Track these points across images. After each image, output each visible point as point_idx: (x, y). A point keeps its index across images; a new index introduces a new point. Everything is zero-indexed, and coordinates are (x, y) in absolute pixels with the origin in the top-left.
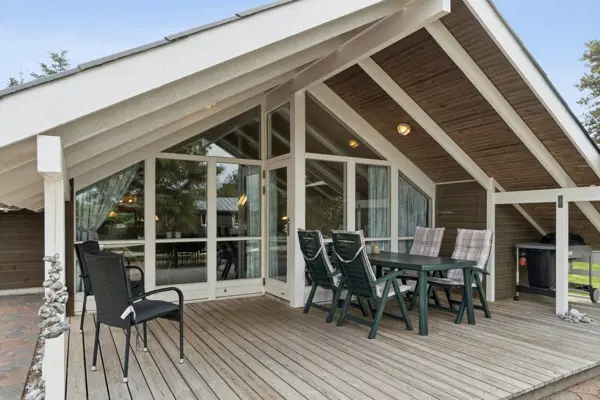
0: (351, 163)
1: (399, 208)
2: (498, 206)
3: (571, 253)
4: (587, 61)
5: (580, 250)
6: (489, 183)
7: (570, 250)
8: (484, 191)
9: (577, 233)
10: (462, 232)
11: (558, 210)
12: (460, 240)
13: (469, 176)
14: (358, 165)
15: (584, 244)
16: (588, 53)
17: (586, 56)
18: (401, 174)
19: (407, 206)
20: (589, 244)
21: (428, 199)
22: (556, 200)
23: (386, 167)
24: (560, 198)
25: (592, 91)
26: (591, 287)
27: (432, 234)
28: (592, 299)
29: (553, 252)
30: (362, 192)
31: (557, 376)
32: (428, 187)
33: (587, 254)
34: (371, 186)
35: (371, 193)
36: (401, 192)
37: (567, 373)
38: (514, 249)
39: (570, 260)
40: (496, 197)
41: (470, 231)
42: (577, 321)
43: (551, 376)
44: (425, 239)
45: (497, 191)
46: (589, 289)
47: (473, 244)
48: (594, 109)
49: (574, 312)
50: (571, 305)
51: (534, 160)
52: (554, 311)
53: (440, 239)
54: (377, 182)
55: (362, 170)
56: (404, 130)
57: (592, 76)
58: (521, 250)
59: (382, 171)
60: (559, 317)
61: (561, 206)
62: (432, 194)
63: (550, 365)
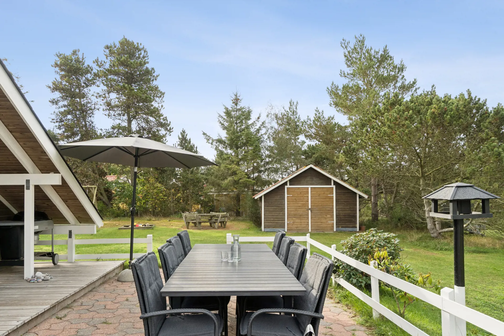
3: (37, 227)
4: (57, 69)
5: (44, 224)
7: (35, 225)
9: (42, 210)
11: (26, 191)
15: (49, 219)
16: (59, 63)
17: (57, 65)
20: (52, 219)
22: (24, 183)
25: (61, 95)
26: (53, 253)
28: (54, 263)
29: (22, 227)
31: (19, 324)
33: (49, 228)
37: (27, 319)
39: (36, 233)
42: (40, 280)
43: (15, 324)
46: (51, 255)
48: (62, 110)
49: (39, 274)
50: (36, 270)
52: (23, 277)
57: (61, 83)
60: (27, 280)
61: (28, 188)
63: (14, 317)
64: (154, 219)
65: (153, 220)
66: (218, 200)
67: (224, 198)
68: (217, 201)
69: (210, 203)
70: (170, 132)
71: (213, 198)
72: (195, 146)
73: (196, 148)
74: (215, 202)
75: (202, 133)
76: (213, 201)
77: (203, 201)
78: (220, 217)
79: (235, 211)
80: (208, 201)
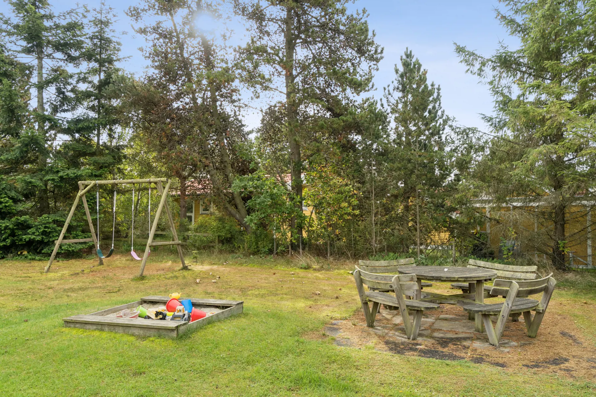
64: (315, 266)
65: (315, 270)
66: (495, 220)
67: (515, 215)
68: (493, 222)
69: (474, 228)
70: (377, 60)
71: (483, 215)
72: (436, 86)
73: (439, 89)
74: (488, 225)
75: (454, 47)
76: (481, 224)
77: (456, 222)
78: (513, 293)
79: (551, 252)
80: (469, 224)
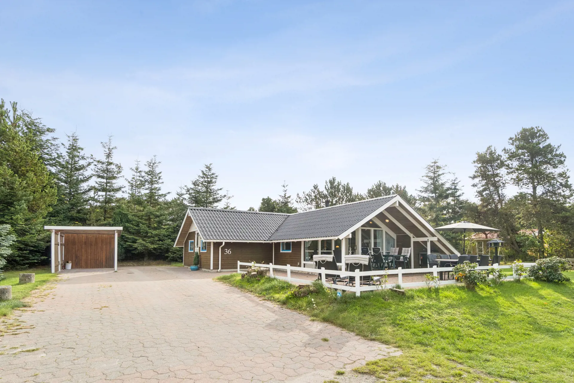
0: (372, 229)
1: (386, 242)
2: (414, 242)
6: (411, 235)
8: (410, 238)
10: (403, 249)
11: (428, 242)
12: (403, 251)
13: (405, 233)
14: (374, 230)
18: (386, 232)
19: (388, 242)
21: (394, 239)
22: (427, 240)
23: (382, 230)
24: (428, 240)
27: (395, 250)
30: (375, 238)
32: (394, 235)
34: (377, 236)
35: (378, 238)
36: (386, 237)
38: (419, 254)
40: (413, 239)
41: (405, 248)
44: (393, 251)
45: (414, 237)
47: (406, 252)
51: (420, 230)
53: (398, 251)
54: (379, 234)
55: (375, 231)
56: (387, 221)
58: (421, 254)
59: (380, 232)
62: (395, 238)
